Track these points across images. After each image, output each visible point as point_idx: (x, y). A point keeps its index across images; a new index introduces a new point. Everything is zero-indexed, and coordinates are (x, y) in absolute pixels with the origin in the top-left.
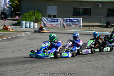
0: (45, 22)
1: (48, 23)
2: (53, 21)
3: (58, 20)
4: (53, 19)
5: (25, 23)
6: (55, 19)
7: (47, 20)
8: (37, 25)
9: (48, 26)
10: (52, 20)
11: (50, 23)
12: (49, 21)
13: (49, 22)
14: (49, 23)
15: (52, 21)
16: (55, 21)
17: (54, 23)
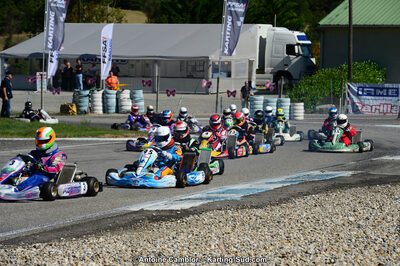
0: (356, 100)
1: (366, 102)
2: (383, 95)
3: (397, 92)
4: (381, 89)
5: (262, 102)
6: (387, 89)
7: (360, 93)
8: (303, 108)
9: (364, 110)
10: (379, 92)
11: (371, 103)
12: (369, 95)
13: (368, 97)
14: (370, 100)
15: (379, 95)
16: (387, 96)
17: (384, 102)
